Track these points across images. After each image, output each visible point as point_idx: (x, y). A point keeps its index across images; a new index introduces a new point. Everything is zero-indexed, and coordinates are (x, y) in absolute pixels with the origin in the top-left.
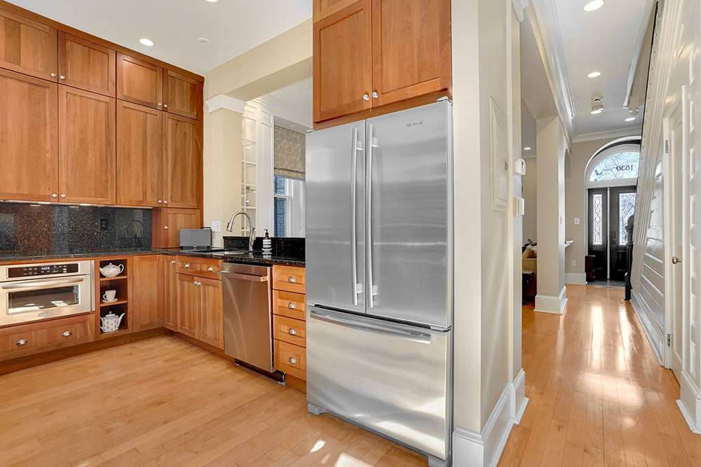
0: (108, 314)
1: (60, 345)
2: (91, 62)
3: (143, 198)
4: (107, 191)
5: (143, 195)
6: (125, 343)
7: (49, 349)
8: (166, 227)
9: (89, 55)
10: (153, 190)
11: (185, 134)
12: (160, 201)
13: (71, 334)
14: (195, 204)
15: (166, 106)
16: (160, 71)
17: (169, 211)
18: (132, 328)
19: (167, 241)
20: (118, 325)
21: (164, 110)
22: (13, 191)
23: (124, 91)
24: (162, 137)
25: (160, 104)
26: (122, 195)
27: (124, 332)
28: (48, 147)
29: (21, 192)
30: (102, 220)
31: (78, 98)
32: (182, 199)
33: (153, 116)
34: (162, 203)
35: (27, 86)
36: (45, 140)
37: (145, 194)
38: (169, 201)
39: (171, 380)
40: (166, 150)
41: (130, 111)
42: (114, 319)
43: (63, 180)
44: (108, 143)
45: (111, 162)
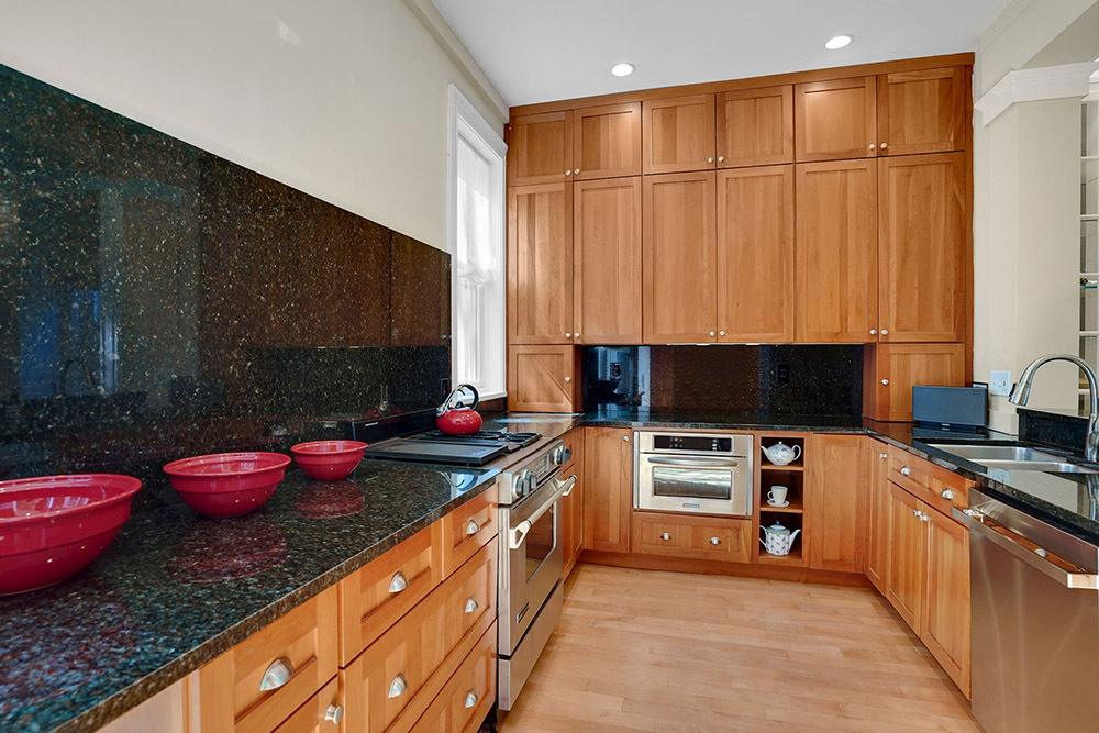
0: (775, 524)
1: (706, 554)
2: (758, 120)
3: (842, 327)
4: (781, 321)
5: (841, 322)
6: (798, 581)
7: (693, 556)
8: (885, 382)
9: (755, 110)
10: (859, 312)
11: (928, 188)
12: (872, 332)
13: (719, 542)
14: (952, 333)
15: (883, 146)
16: (870, 84)
17: (893, 349)
18: (808, 558)
19: (886, 407)
20: (788, 547)
21: (881, 154)
22: (668, 332)
23: (808, 146)
24: (877, 206)
25: (872, 146)
26: (804, 326)
27: (795, 562)
28: (706, 264)
29: (677, 332)
30: (780, 367)
31: (741, 182)
32: (922, 323)
33: (858, 173)
34: (877, 334)
35: (682, 187)
36: (702, 254)
37: (844, 320)
38: (893, 329)
39: (836, 708)
40: (886, 230)
41: (818, 176)
42: (782, 536)
43: (722, 310)
44: (783, 241)
45: (788, 273)
